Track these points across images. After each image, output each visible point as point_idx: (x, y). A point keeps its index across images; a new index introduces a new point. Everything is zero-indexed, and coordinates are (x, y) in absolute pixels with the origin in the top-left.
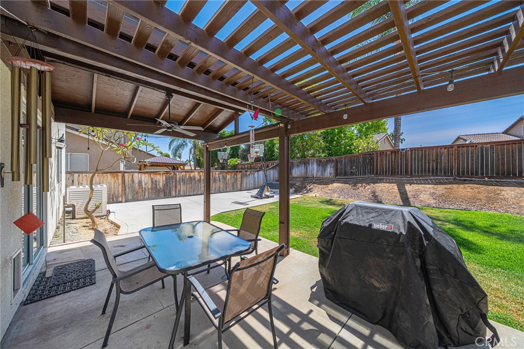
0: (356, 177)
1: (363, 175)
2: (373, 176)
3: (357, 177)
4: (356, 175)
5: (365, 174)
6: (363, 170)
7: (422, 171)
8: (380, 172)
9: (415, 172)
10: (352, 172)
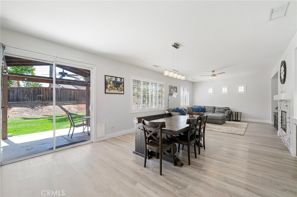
0: (27, 102)
1: (33, 101)
2: (41, 101)
3: (29, 102)
4: (28, 101)
5: (35, 100)
6: (33, 98)
7: (65, 99)
8: (45, 99)
9: (62, 99)
10: (24, 99)
